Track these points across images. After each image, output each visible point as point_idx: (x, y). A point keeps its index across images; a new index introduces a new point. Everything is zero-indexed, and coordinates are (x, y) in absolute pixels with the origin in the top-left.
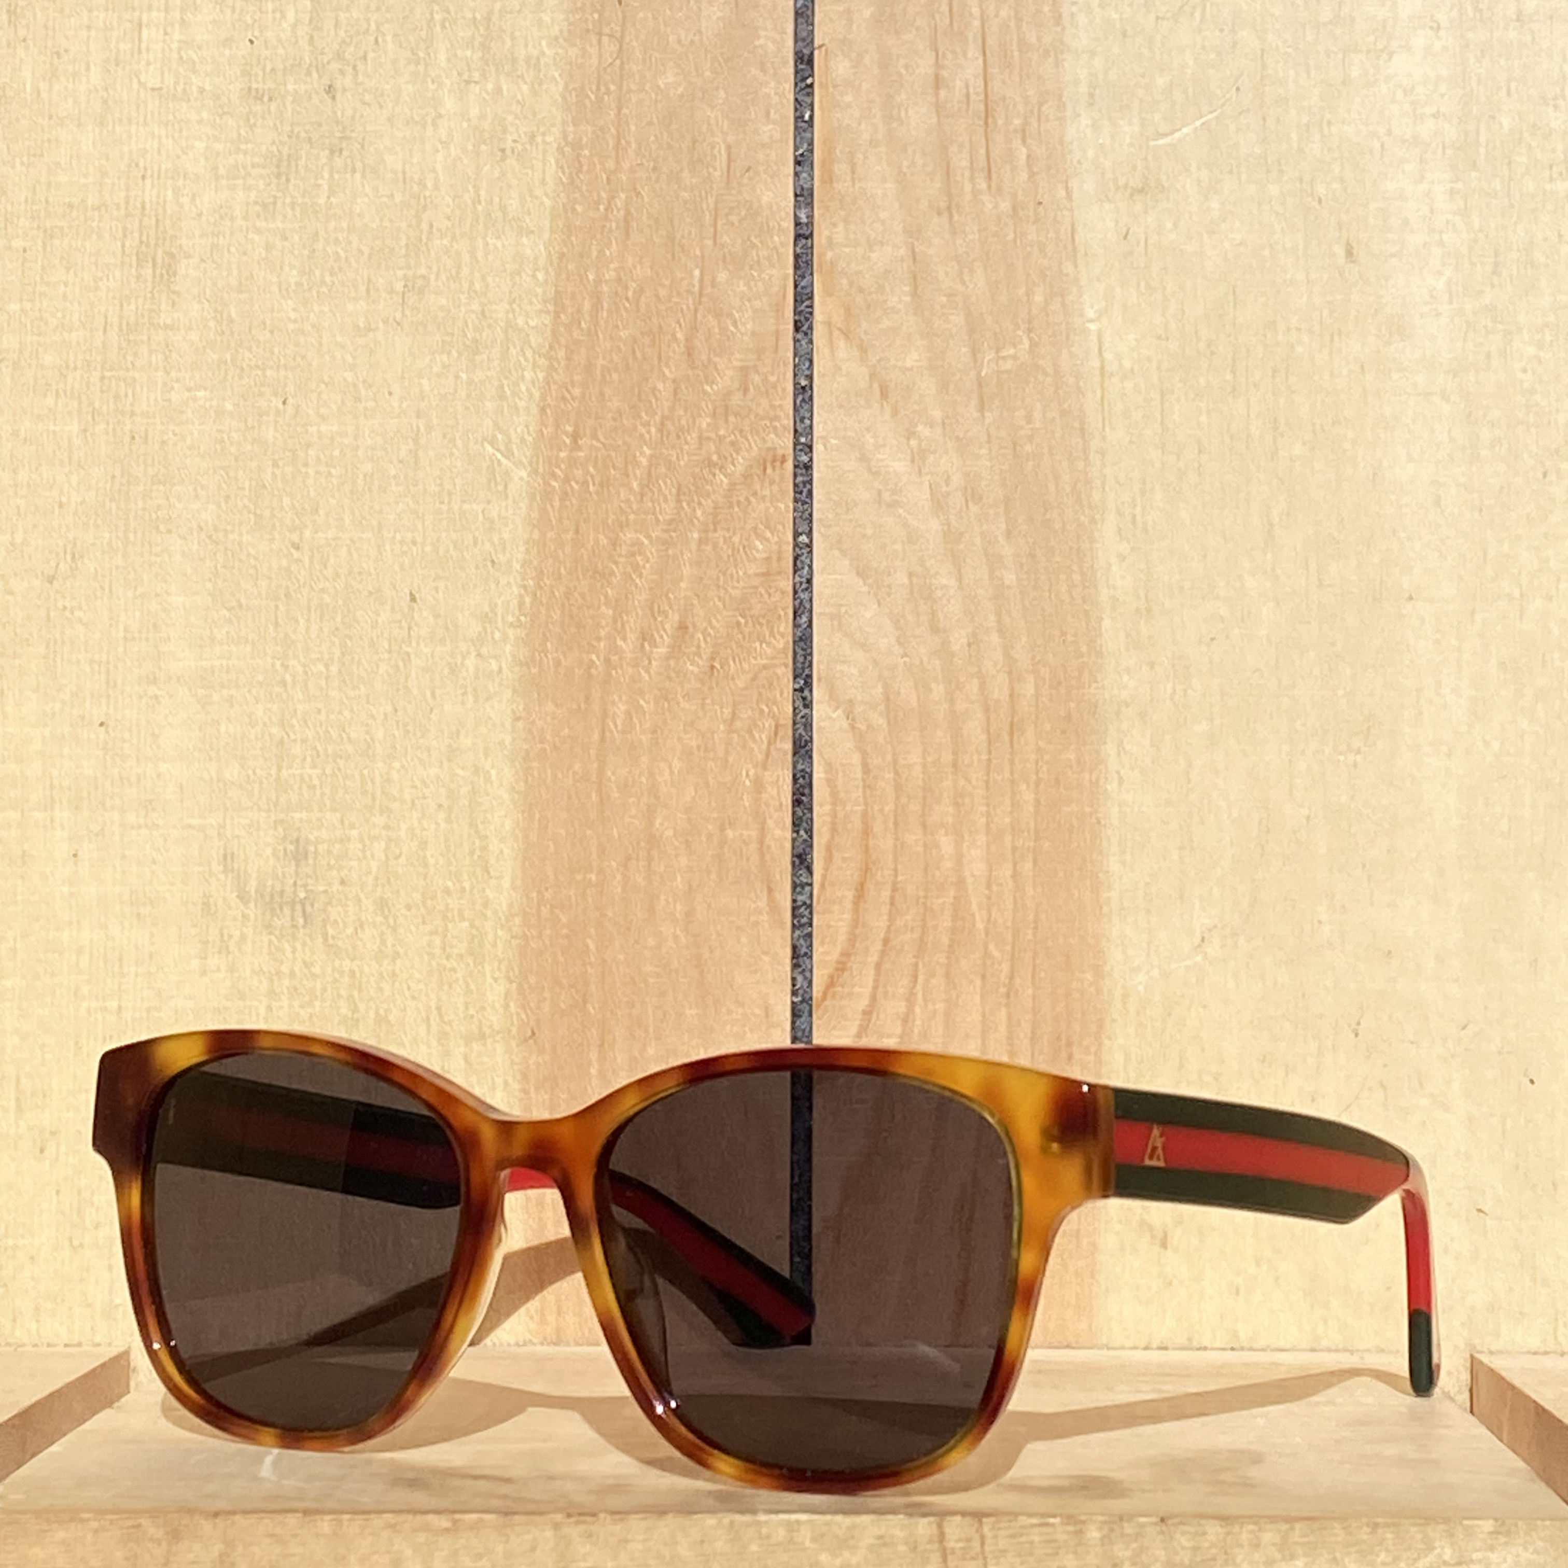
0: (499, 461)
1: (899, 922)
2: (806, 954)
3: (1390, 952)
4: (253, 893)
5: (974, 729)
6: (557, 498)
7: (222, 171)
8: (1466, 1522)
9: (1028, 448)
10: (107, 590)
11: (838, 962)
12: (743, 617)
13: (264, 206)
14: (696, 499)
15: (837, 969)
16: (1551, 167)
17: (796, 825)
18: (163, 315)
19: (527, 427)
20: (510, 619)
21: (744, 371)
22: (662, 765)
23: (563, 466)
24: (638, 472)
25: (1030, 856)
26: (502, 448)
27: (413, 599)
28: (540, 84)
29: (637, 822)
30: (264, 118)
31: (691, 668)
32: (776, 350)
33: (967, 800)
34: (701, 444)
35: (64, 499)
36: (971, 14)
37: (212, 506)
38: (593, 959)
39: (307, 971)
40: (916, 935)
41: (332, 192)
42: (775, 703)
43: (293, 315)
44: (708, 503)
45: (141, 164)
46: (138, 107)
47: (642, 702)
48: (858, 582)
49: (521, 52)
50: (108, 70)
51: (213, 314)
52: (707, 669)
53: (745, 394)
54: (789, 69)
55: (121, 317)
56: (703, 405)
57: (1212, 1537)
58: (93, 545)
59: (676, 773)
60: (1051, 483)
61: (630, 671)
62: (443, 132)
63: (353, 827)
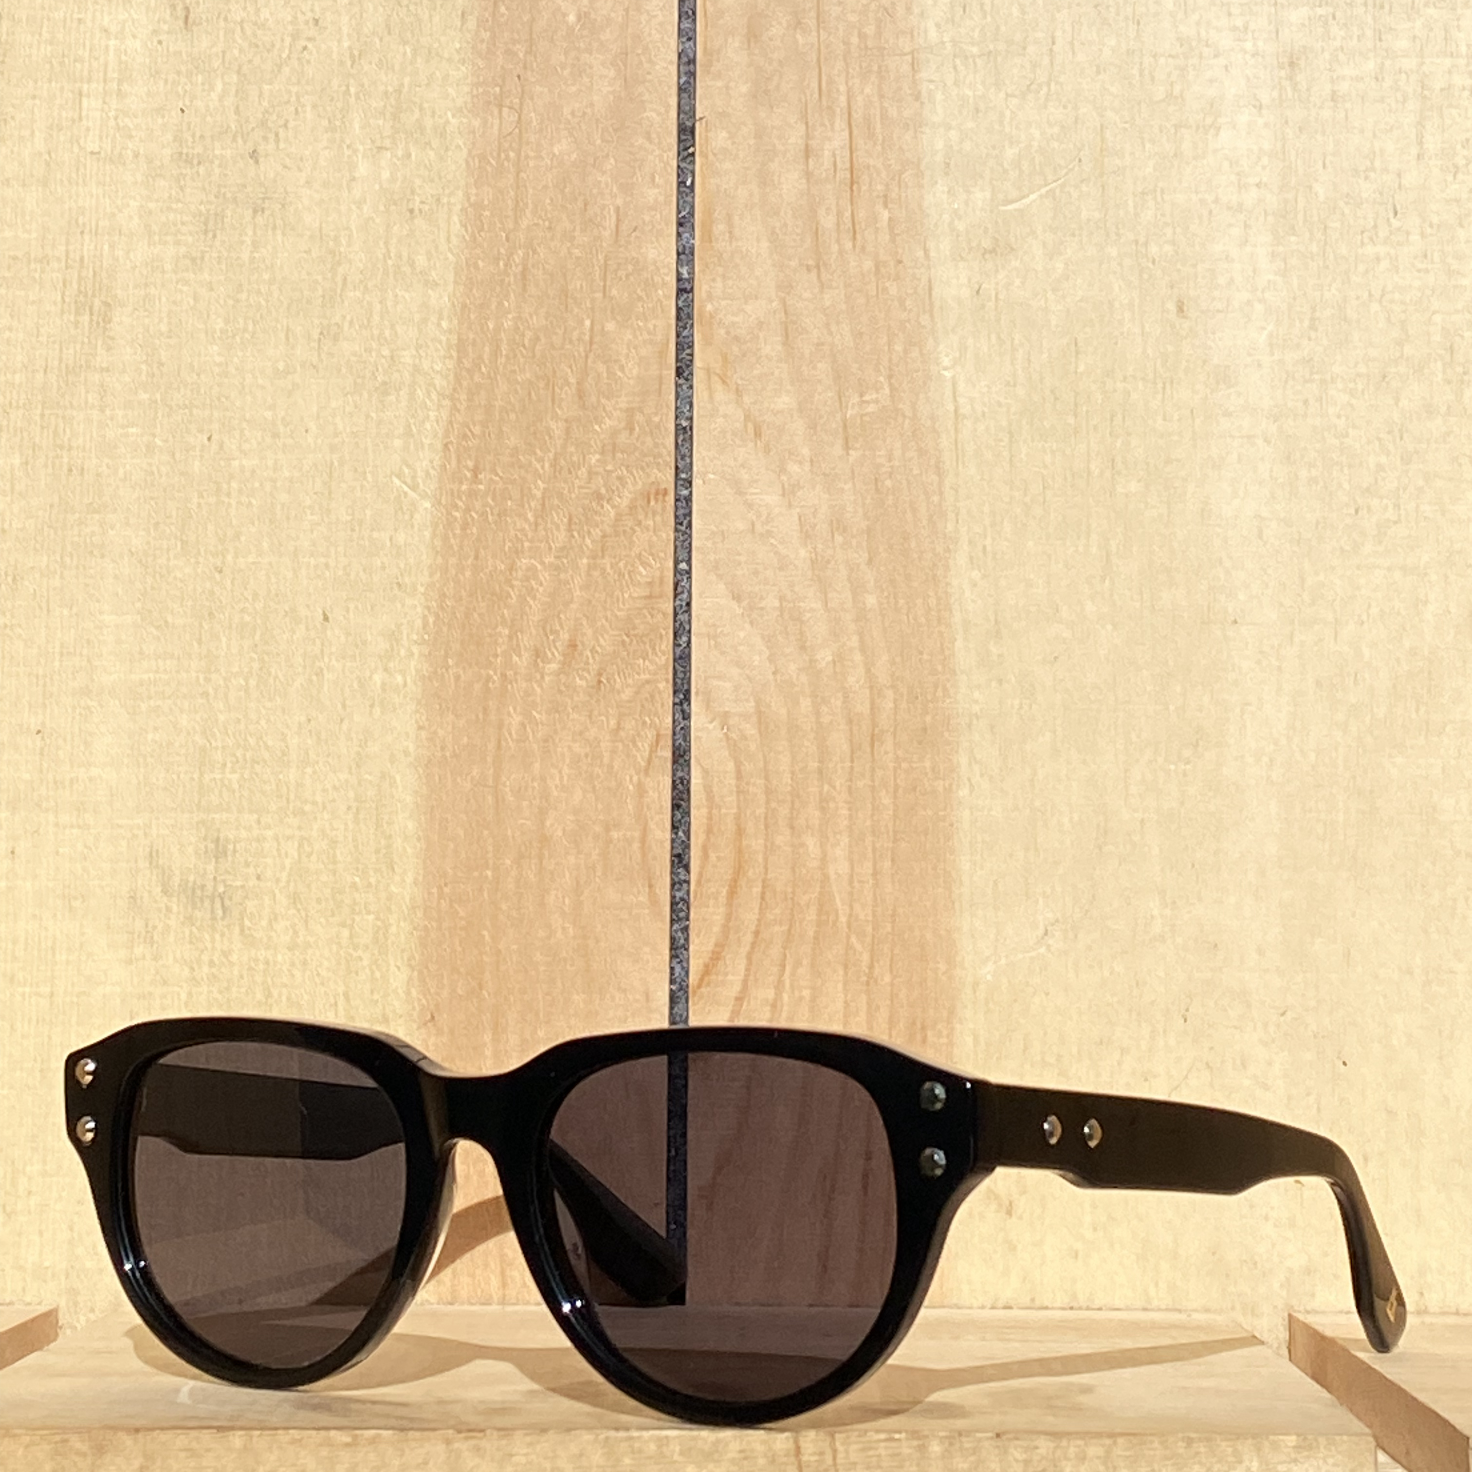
0: (406, 493)
1: (770, 916)
2: (683, 946)
3: (1216, 945)
4: (176, 888)
5: (839, 740)
6: (458, 526)
7: (155, 228)
9: (888, 483)
10: (45, 609)
11: (713, 952)
12: (628, 635)
13: (194, 260)
14: (585, 528)
15: (711, 959)
16: (1362, 232)
17: (674, 828)
18: (98, 359)
19: (431, 461)
20: (415, 637)
21: (630, 412)
22: (554, 771)
23: (464, 498)
24: (533, 504)
25: (889, 856)
26: (409, 481)
27: (326, 619)
28: (446, 150)
29: (528, 823)
30: (193, 180)
31: (581, 683)
32: (660, 393)
33: (832, 805)
34: (590, 479)
35: (6, 526)
36: (838, 90)
37: (142, 533)
39: (224, 960)
40: (785, 928)
41: (255, 245)
42: (656, 714)
43: (218, 359)
44: (597, 533)
45: (81, 221)
46: (78, 170)
47: (534, 713)
48: (734, 605)
49: (428, 122)
50: (51, 136)
51: (145, 358)
52: (595, 683)
53: (631, 433)
54: (673, 139)
55: (61, 360)
56: (592, 442)
57: (1042, 1451)
58: (32, 568)
59: (565, 778)
60: (909, 515)
61: (524, 685)
62: (357, 193)
63: (269, 828)
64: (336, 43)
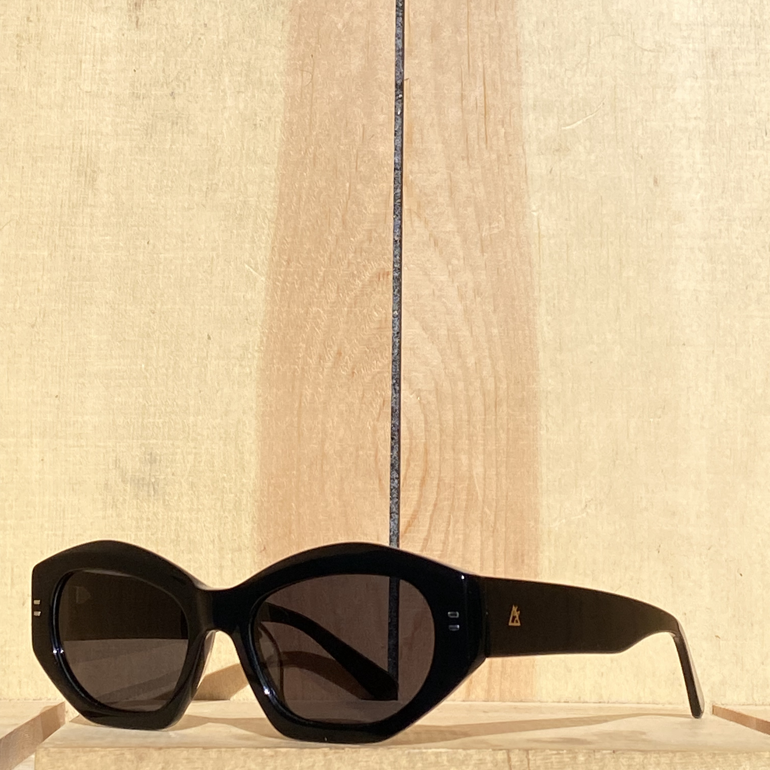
0: (251, 272)
1: (442, 496)
2: (396, 512)
4: (129, 479)
5: (478, 404)
6: (279, 291)
7: (119, 132)
9: (504, 270)
10: (60, 332)
11: (412, 515)
12: (368, 348)
13: (140, 149)
14: (346, 291)
15: (411, 518)
16: (749, 143)
17: (392, 450)
18: (89, 200)
19: (265, 257)
20: (256, 348)
21: (370, 231)
22: (329, 419)
23: (282, 276)
24: (319, 279)
25: (504, 465)
27: (209, 338)
28: (273, 93)
29: (316, 446)
30: (140, 107)
31: (343, 373)
32: (385, 223)
33: (475, 438)
34: (349, 266)
35: (40, 288)
36: (478, 66)
37: (112, 292)
39: (155, 517)
40: (450, 502)
41: (173, 142)
42: (383, 390)
43: (153, 201)
44: (352, 294)
45: (80, 128)
46: (79, 101)
48: (423, 333)
49: (264, 78)
50: (65, 83)
51: (114, 200)
52: (351, 373)
53: (370, 243)
54: (393, 89)
55: (69, 201)
56: (350, 247)
57: (637, 760)
58: (54, 310)
59: (335, 423)
60: (515, 287)
61: (313, 373)
62: (226, 115)
63: (179, 448)
64: (216, 37)
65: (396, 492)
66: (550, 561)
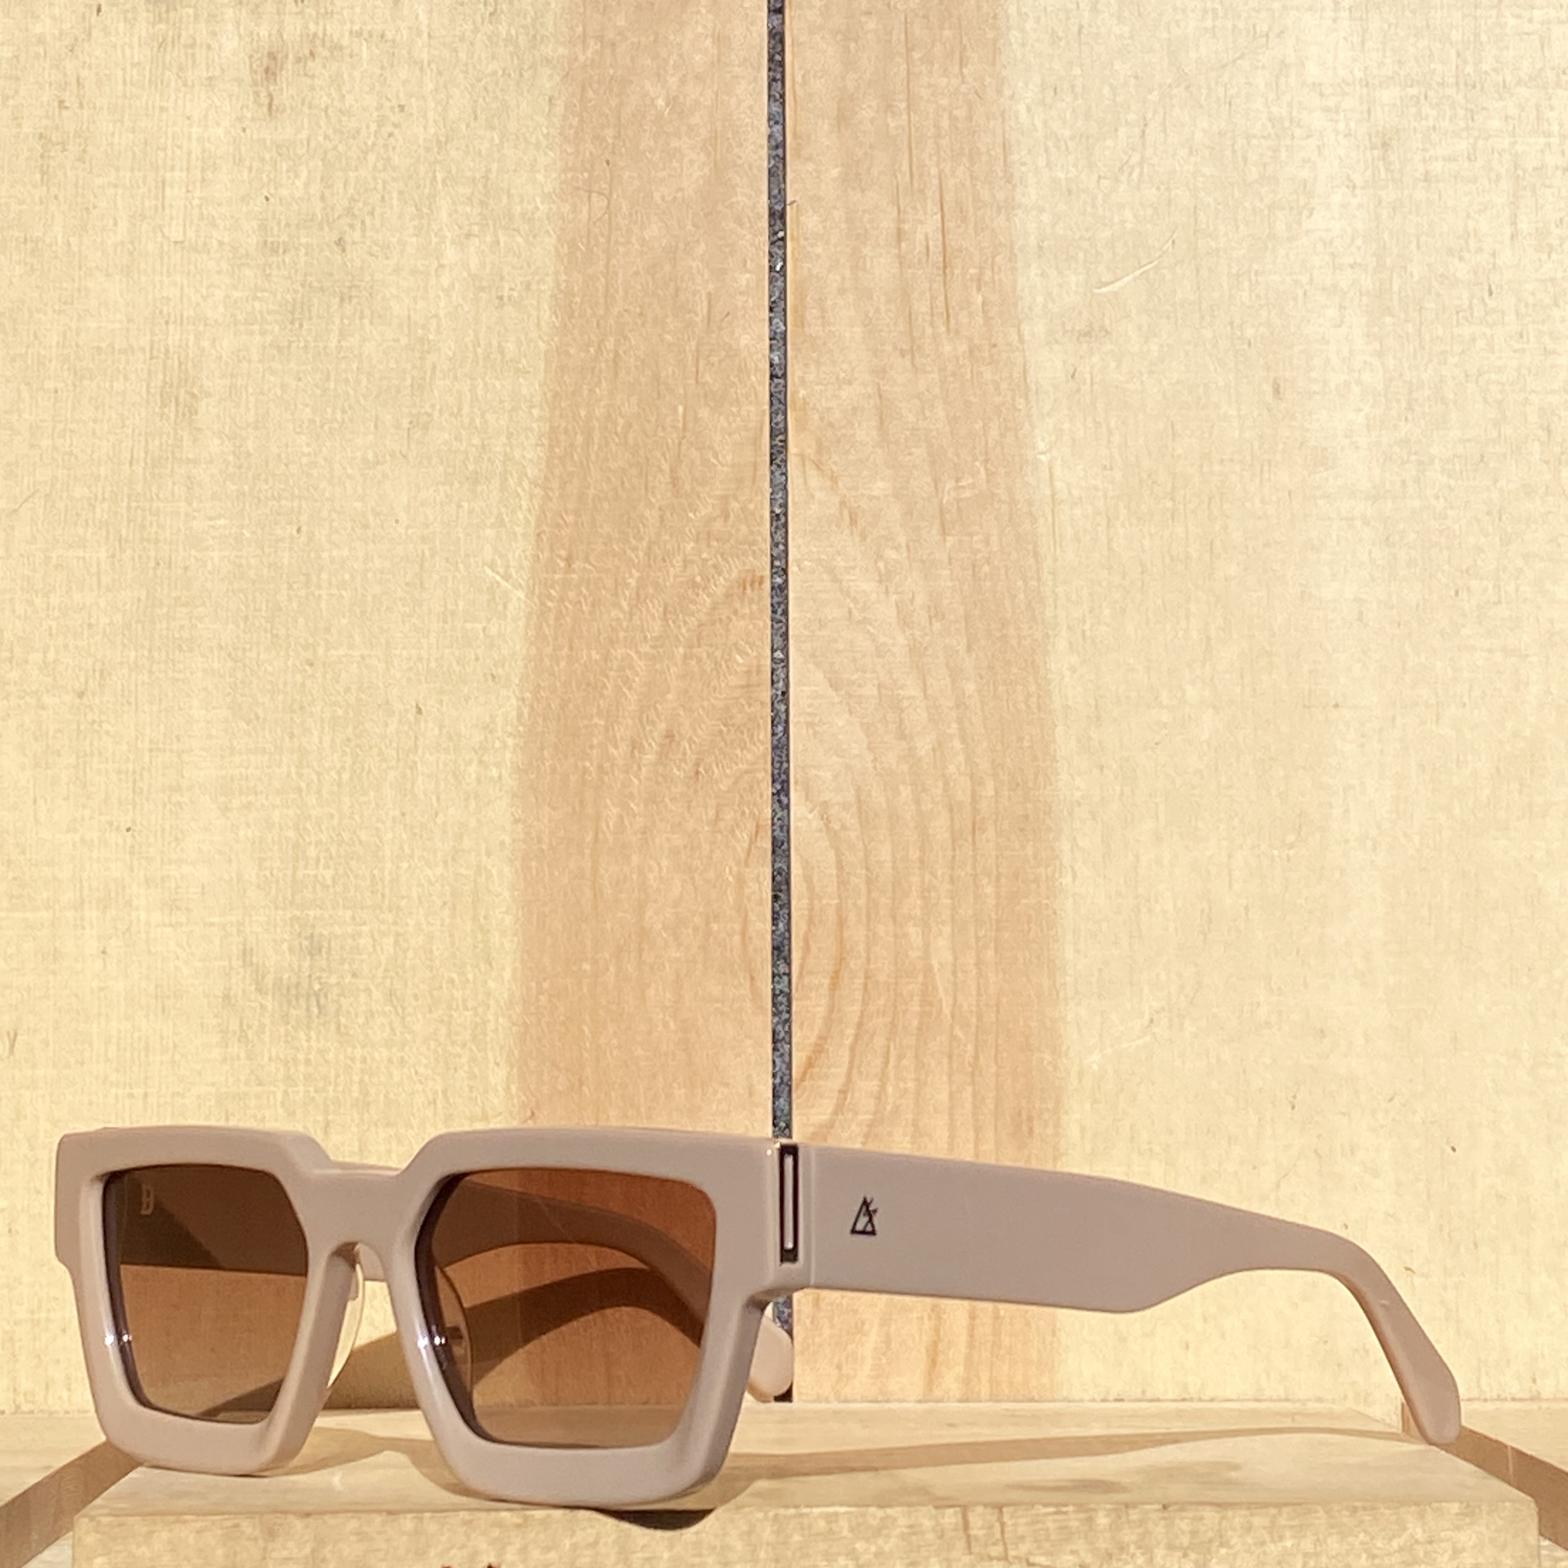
0: (498, 583)
1: (872, 1008)
2: (783, 1039)
3: (1322, 1031)
4: (270, 986)
5: (940, 828)
6: (552, 617)
7: (240, 317)
8: (1435, 1505)
9: (986, 569)
10: (133, 706)
11: (816, 1045)
12: (725, 725)
14: (680, 616)
15: (814, 1052)
16: (1457, 313)
17: (775, 920)
18: (185, 450)
19: (524, 552)
20: (509, 729)
21: (725, 499)
22: (652, 862)
23: (557, 587)
24: (627, 593)
25: (992, 945)
27: (419, 711)
28: (535, 237)
29: (628, 916)
30: (279, 268)
31: (678, 773)
32: (754, 481)
33: (933, 894)
34: (685, 567)
35: (93, 621)
36: (929, 174)
37: (231, 626)
38: (588, 1044)
39: (321, 1059)
40: (888, 1019)
41: (342, 335)
42: (755, 804)
43: (306, 450)
44: (693, 622)
45: (165, 312)
46: (162, 258)
48: (831, 692)
49: (517, 208)
50: (134, 225)
51: (232, 449)
52: (692, 774)
53: (725, 521)
54: (764, 223)
55: (146, 453)
56: (687, 530)
57: (1208, 1522)
58: (120, 663)
59: (665, 871)
60: (1007, 603)
61: (621, 777)
62: (445, 281)
63: (364, 924)
64: (422, 129)
65: (785, 1000)
66: (1083, 1130)
